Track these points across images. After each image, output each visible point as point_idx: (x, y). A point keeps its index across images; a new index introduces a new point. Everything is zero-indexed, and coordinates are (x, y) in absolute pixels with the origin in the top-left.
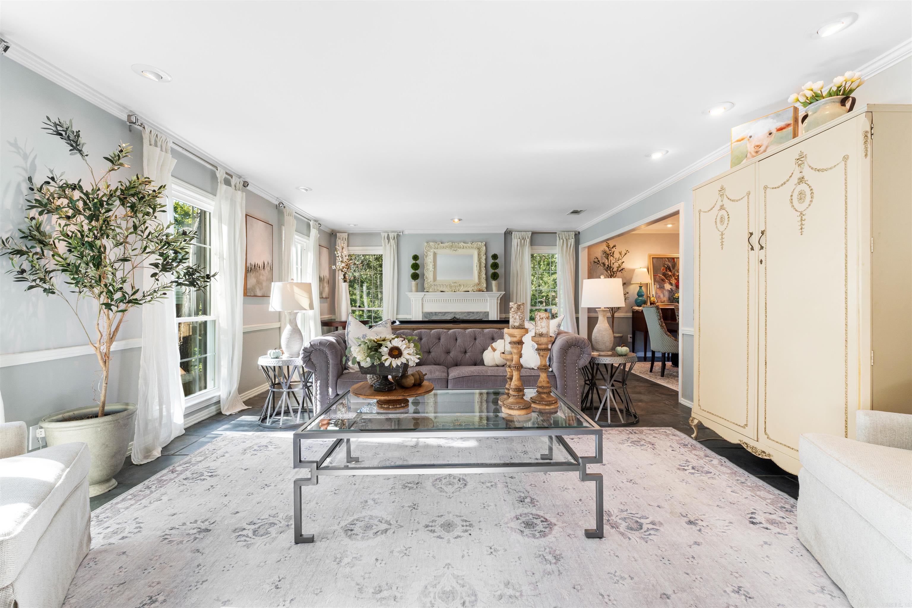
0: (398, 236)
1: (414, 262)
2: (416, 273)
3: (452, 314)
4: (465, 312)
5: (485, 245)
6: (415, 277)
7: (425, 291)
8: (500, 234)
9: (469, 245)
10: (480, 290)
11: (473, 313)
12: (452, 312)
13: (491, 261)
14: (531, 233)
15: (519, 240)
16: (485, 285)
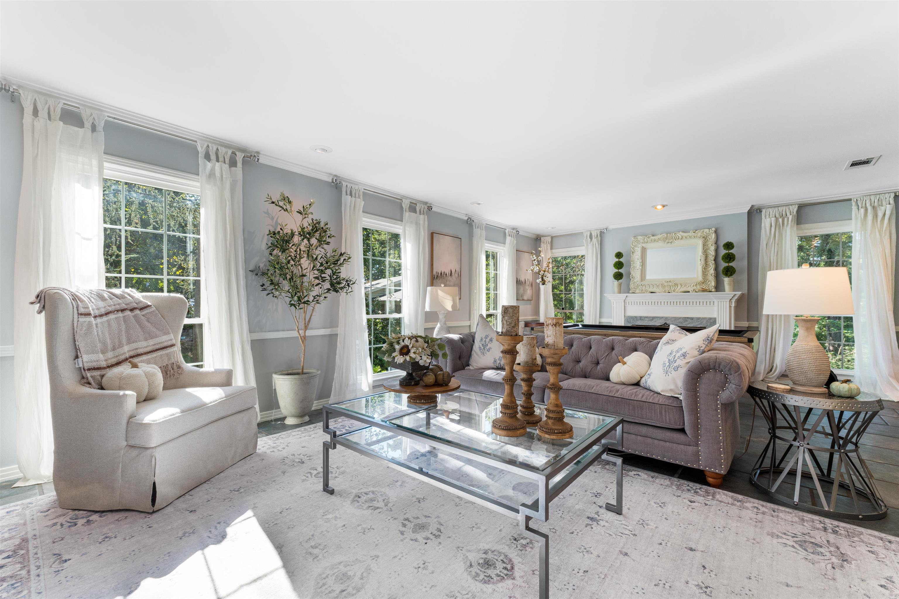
0: (601, 232)
1: (617, 260)
2: (619, 272)
3: (662, 319)
4: (680, 318)
5: (716, 232)
6: (618, 276)
7: (630, 292)
8: (743, 214)
9: (691, 234)
10: (704, 290)
11: (692, 319)
12: (662, 317)
13: (723, 252)
14: (797, 206)
15: (773, 219)
16: (713, 284)
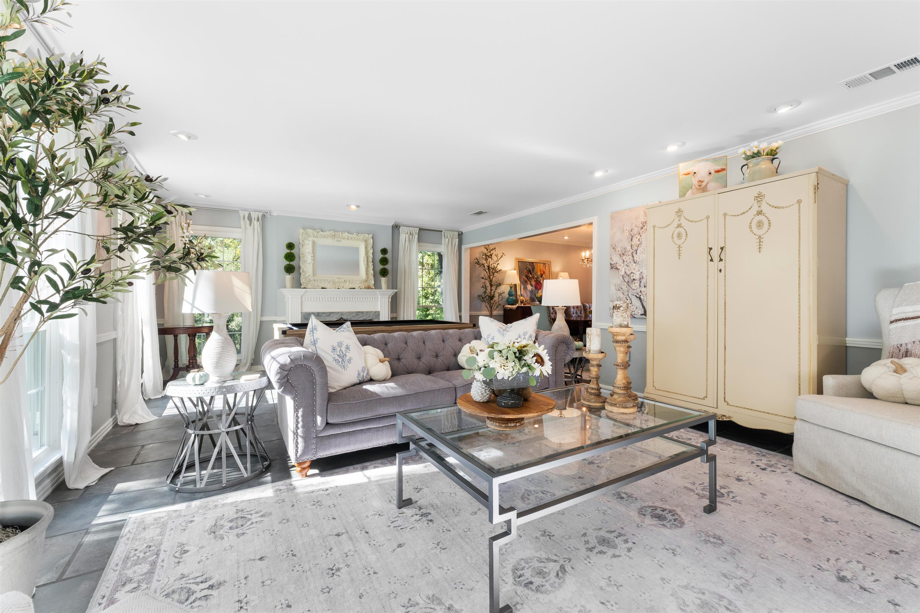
0: (264, 216)
1: (289, 251)
2: (291, 265)
3: (338, 314)
4: (353, 312)
5: (372, 238)
6: (289, 269)
7: (302, 287)
8: (387, 227)
9: (355, 235)
10: (369, 288)
11: (362, 313)
13: (380, 256)
14: (418, 229)
15: (407, 235)
16: (373, 282)
